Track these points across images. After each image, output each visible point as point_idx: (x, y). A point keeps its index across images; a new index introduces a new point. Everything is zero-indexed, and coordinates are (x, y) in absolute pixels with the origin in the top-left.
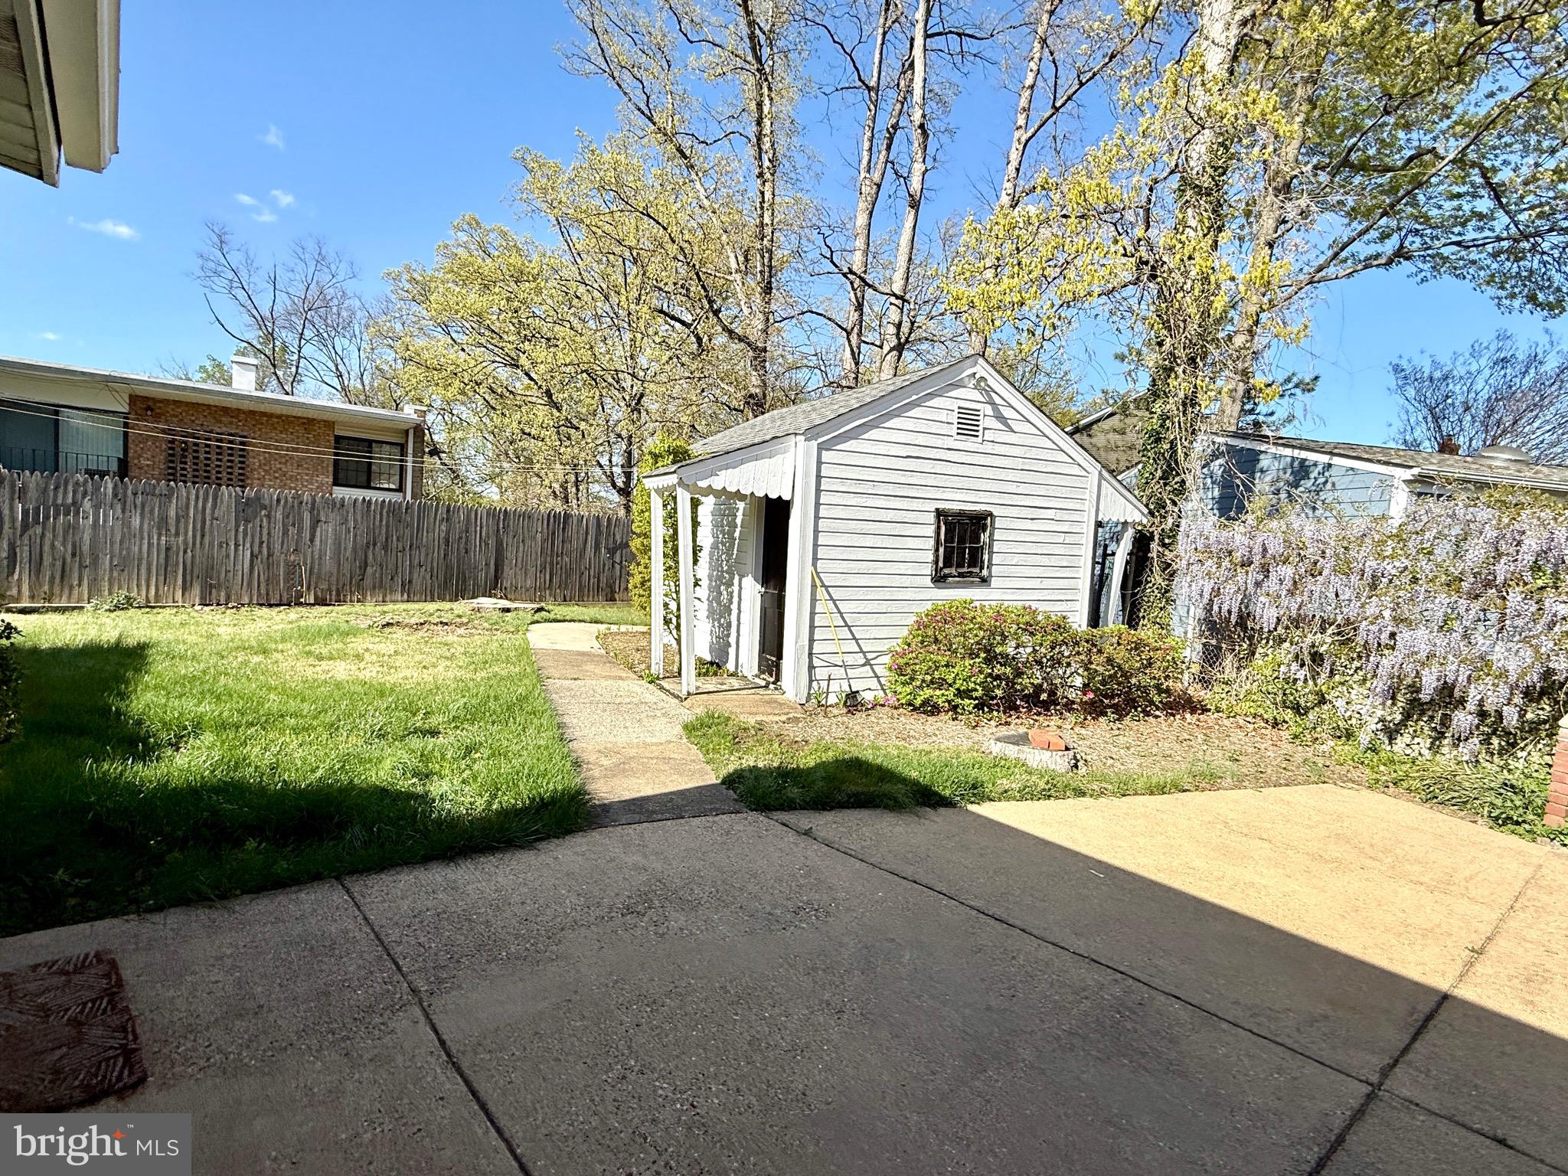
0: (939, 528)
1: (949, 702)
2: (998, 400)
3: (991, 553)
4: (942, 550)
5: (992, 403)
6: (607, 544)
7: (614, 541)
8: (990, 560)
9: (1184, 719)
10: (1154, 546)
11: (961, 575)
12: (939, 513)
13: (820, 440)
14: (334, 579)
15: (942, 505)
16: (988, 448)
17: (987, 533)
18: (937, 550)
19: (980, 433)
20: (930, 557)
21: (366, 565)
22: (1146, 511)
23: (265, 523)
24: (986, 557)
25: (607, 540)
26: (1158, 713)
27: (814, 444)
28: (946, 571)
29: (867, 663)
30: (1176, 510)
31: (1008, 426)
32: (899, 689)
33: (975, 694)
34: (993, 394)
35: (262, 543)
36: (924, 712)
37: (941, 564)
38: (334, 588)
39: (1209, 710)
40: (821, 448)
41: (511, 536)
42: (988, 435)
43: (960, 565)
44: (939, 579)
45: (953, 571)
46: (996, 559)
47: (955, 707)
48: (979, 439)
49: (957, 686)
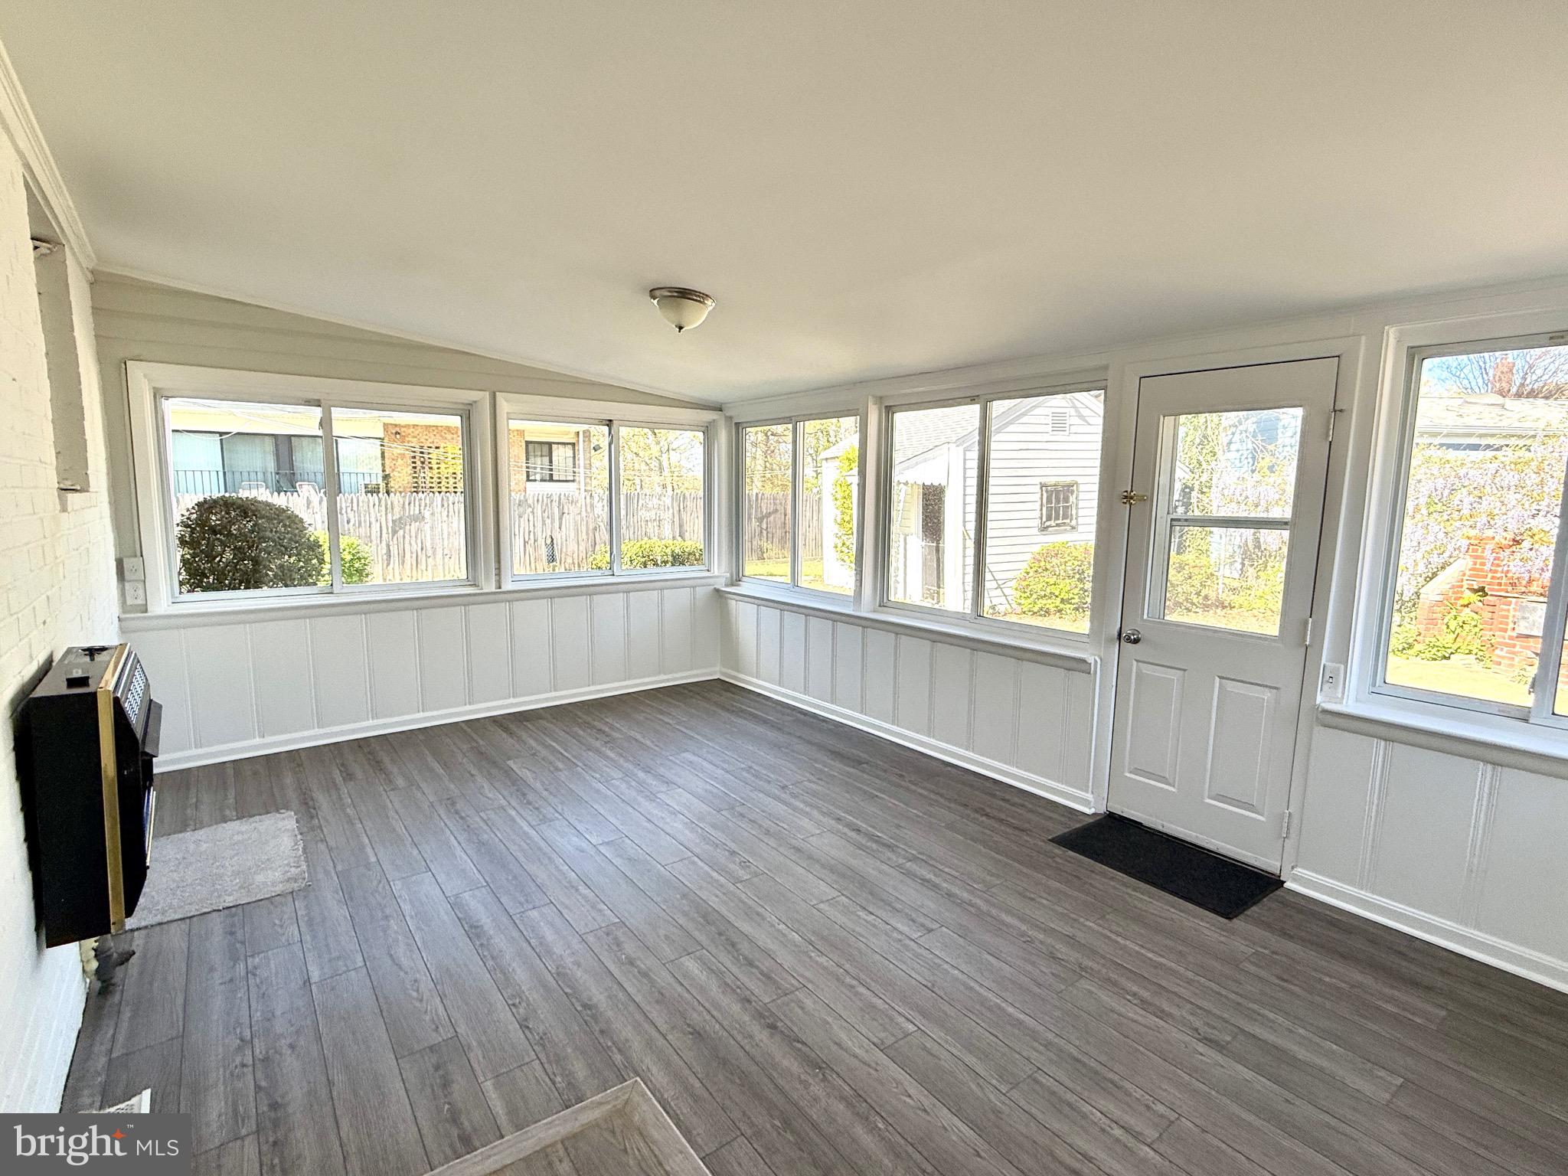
0: (1042, 495)
1: (1057, 607)
2: (1078, 405)
3: (1077, 509)
4: (1044, 509)
5: (1074, 407)
6: (756, 515)
7: (762, 512)
8: (1077, 513)
9: (1216, 613)
10: (1194, 494)
11: (1058, 525)
12: (1042, 486)
13: (965, 445)
14: (575, 556)
15: (1044, 480)
16: (1073, 438)
17: (1074, 496)
18: (1041, 510)
19: (1067, 429)
20: (1037, 514)
21: (595, 544)
22: (1188, 470)
23: (531, 518)
24: (1074, 512)
25: (756, 511)
26: (1197, 610)
27: (961, 448)
28: (1048, 523)
29: (999, 587)
30: (1209, 468)
31: (1087, 422)
32: (1023, 601)
33: (1073, 601)
34: (1075, 401)
35: (530, 532)
36: (1041, 615)
37: (1044, 519)
38: (576, 562)
39: (1234, 607)
40: (965, 451)
41: (689, 514)
42: (1073, 429)
43: (1057, 518)
44: (1044, 529)
45: (1052, 523)
46: (1081, 512)
47: (1060, 611)
48: (1067, 433)
49: (1061, 597)
